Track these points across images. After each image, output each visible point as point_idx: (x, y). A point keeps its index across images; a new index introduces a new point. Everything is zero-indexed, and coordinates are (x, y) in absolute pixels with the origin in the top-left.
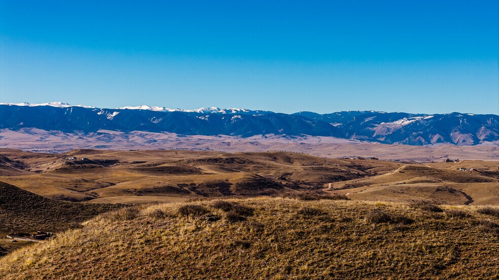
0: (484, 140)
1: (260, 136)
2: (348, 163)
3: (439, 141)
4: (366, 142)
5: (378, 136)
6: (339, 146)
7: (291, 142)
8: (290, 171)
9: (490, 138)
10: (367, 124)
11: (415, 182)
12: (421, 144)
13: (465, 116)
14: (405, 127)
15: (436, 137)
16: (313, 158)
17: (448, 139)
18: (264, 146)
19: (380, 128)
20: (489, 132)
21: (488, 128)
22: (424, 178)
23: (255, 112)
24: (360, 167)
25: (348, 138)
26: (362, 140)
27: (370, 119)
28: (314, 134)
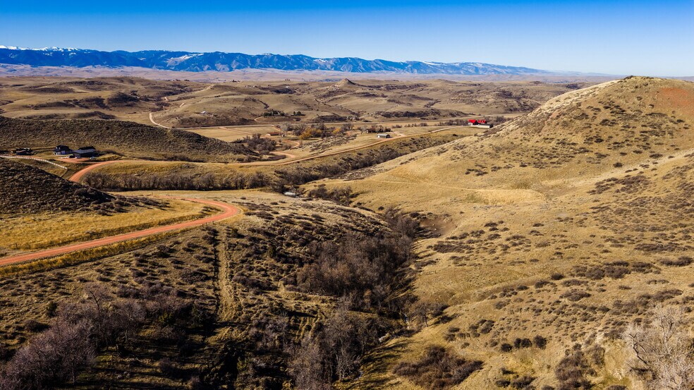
0: (236, 68)
1: (91, 66)
2: (171, 83)
3: (208, 69)
4: (163, 70)
5: (170, 66)
6: (147, 72)
7: (113, 70)
8: (136, 90)
9: (239, 67)
10: (163, 59)
11: (225, 95)
12: (197, 71)
13: (223, 53)
14: (187, 61)
15: (207, 67)
16: (146, 81)
17: (214, 68)
18: (96, 73)
19: (170, 61)
20: (238, 64)
21: (237, 61)
22: (225, 93)
23: (85, 50)
24: (179, 86)
25: (151, 67)
26: (160, 69)
27: (164, 55)
28: (128, 65)
